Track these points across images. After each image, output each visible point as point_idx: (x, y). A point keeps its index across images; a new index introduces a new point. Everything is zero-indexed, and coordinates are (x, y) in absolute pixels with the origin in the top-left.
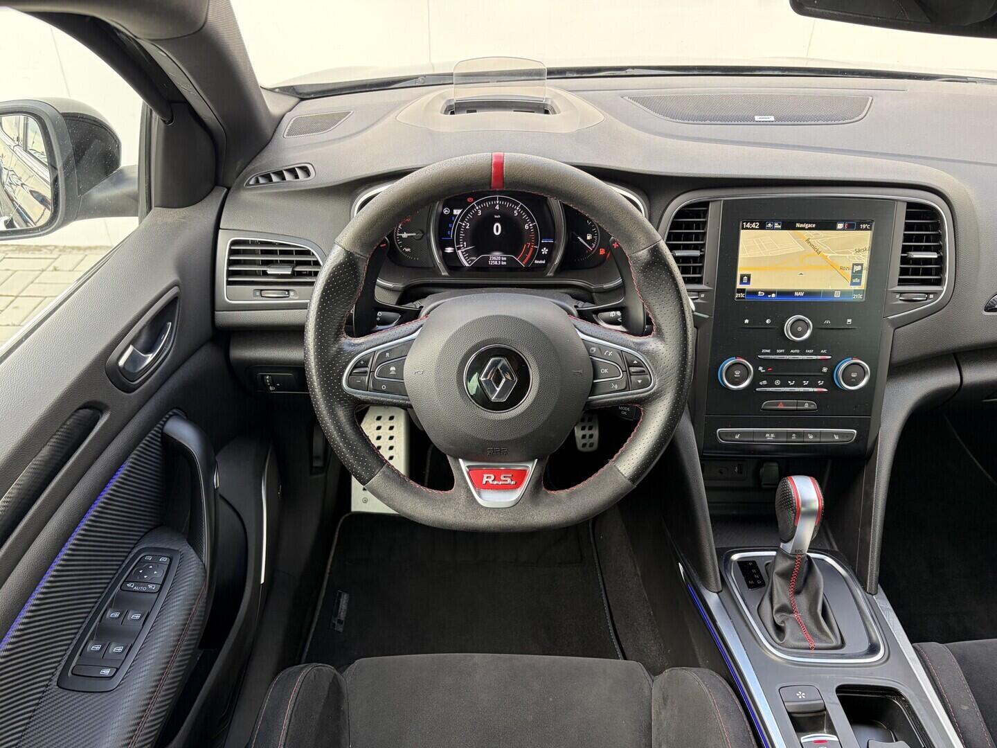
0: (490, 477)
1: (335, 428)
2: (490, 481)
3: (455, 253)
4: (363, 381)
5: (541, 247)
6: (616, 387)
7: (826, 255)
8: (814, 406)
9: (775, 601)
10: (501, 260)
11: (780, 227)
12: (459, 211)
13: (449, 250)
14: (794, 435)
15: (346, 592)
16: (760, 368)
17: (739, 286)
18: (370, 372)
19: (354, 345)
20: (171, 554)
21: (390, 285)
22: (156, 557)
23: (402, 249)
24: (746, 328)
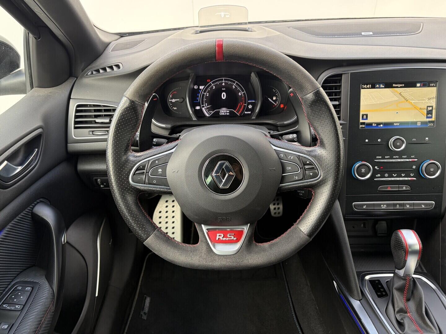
0: (221, 236)
1: (125, 207)
2: (221, 238)
3: (201, 110)
4: (142, 179)
5: (248, 105)
6: (297, 178)
7: (411, 101)
8: (409, 188)
9: (396, 306)
10: (226, 112)
11: (383, 86)
12: (203, 87)
13: (198, 108)
14: (398, 205)
15: (149, 296)
16: (376, 167)
17: (361, 121)
18: (146, 172)
19: (137, 157)
20: (33, 285)
21: (164, 126)
22: (24, 287)
23: (172, 108)
24: (367, 144)
